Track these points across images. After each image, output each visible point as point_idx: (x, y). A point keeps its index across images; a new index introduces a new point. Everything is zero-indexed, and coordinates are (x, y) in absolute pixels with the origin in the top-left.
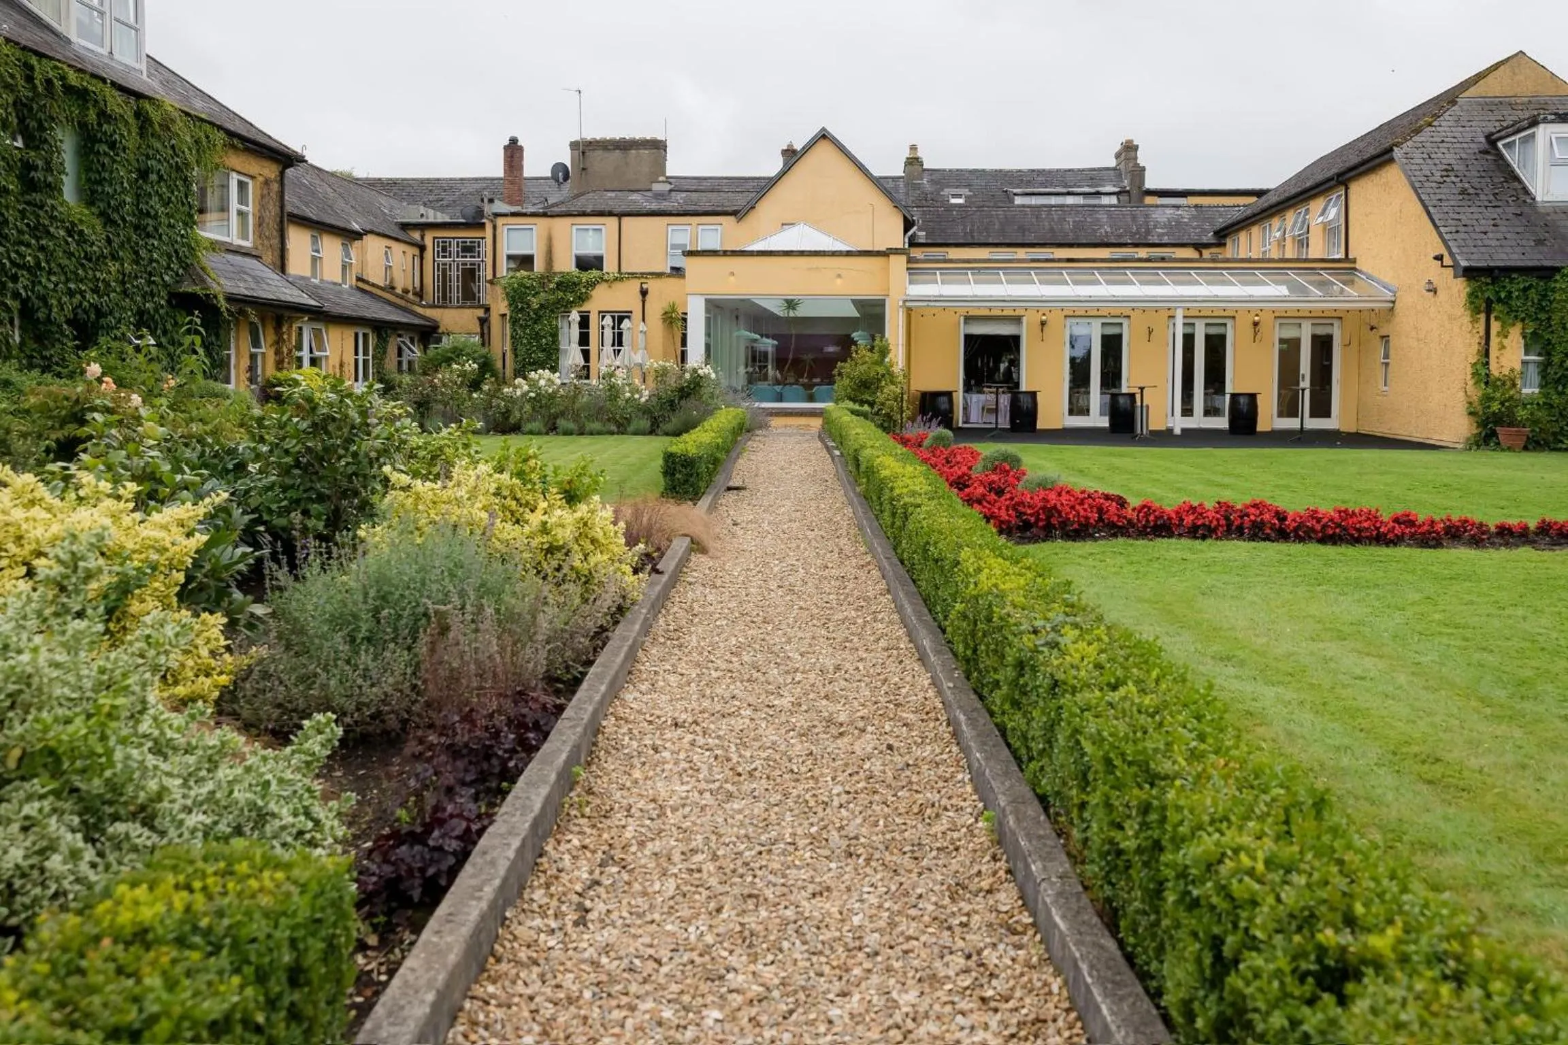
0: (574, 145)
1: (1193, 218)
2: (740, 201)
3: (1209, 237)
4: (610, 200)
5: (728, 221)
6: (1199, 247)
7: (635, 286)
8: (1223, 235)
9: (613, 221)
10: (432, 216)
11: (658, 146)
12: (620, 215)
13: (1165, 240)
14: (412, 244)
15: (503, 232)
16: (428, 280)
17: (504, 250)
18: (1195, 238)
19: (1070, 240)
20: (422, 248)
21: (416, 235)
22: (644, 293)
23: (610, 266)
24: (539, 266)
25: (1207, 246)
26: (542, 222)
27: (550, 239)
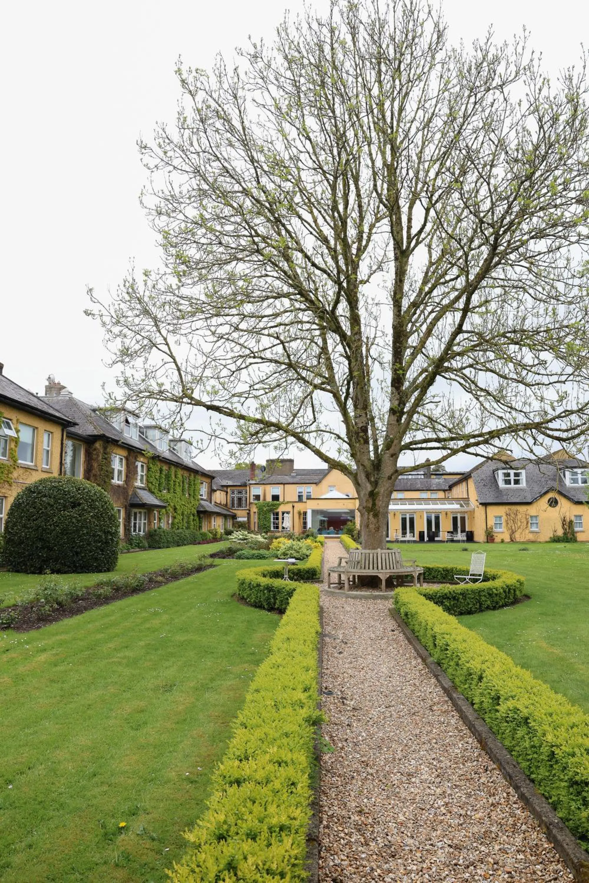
0: (267, 461)
1: (443, 482)
2: (316, 478)
3: (447, 488)
4: (280, 478)
5: (314, 485)
6: (444, 491)
7: (290, 505)
8: (451, 487)
9: (282, 486)
10: (230, 483)
11: (291, 461)
12: (284, 484)
13: (435, 488)
14: (224, 491)
15: (252, 489)
16: (229, 501)
17: (252, 493)
18: (443, 488)
19: (409, 488)
20: (227, 492)
21: (225, 489)
22: (293, 507)
23: (281, 499)
24: (262, 498)
25: (447, 490)
26: (263, 486)
27: (265, 491)
